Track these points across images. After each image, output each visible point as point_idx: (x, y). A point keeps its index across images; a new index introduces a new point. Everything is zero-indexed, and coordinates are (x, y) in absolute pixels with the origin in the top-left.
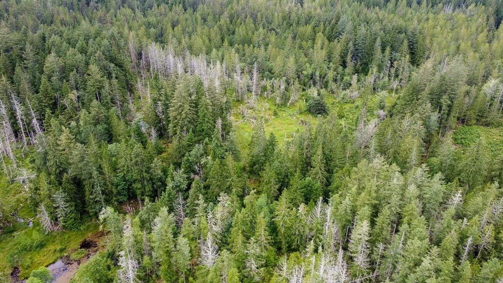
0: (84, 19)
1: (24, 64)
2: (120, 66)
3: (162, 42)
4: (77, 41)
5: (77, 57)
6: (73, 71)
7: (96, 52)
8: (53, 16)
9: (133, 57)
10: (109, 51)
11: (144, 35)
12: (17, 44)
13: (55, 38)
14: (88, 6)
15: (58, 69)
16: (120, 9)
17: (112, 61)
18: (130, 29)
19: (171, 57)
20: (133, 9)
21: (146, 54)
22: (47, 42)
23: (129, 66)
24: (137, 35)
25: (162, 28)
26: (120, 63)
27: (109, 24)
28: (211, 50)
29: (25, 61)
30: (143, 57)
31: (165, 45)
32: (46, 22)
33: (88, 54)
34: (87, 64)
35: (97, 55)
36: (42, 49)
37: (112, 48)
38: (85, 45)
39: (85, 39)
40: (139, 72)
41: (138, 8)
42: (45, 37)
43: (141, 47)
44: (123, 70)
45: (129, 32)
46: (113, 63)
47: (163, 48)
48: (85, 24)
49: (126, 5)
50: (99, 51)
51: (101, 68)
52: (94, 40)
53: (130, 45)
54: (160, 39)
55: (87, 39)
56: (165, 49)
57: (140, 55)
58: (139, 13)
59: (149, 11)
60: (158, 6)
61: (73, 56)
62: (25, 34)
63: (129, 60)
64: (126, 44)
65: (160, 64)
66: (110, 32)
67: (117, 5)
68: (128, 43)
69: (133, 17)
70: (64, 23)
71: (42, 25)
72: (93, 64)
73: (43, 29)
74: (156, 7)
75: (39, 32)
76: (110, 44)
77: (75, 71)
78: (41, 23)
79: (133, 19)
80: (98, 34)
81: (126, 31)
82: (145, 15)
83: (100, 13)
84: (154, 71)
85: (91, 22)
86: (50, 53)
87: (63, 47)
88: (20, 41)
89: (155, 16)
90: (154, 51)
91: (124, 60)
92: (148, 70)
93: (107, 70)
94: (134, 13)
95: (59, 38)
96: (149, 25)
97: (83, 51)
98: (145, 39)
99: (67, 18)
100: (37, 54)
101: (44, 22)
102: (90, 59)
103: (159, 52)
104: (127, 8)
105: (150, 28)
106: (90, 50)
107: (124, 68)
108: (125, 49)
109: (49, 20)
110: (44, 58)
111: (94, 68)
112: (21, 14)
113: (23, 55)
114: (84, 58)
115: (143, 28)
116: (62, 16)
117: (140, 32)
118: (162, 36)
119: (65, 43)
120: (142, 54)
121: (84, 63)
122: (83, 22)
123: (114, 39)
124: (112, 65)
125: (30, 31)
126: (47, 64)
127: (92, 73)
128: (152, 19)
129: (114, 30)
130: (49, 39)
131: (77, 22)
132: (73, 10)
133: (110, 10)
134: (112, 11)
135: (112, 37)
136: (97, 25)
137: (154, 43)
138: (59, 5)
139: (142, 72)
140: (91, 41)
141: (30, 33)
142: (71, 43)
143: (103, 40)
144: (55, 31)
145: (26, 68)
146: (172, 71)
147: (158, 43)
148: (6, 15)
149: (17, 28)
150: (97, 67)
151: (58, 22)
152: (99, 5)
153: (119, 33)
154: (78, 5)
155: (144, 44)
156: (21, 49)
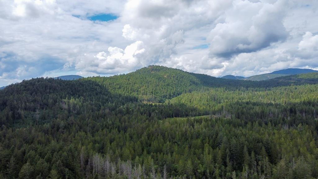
0: (54, 139)
1: (7, 171)
2: (72, 170)
3: (102, 153)
4: (46, 154)
5: (43, 165)
6: (38, 174)
7: (57, 161)
8: (33, 139)
9: (82, 163)
10: (66, 160)
11: (92, 148)
12: (6, 157)
13: (32, 153)
14: (58, 132)
15: (28, 174)
16: (77, 132)
17: (67, 167)
18: (83, 145)
19: (108, 163)
20: (86, 132)
21: (91, 161)
22: (26, 155)
23: (78, 170)
24: (87, 149)
25: (103, 143)
26: (72, 168)
27: (69, 142)
28: (135, 157)
29: (8, 169)
30: (89, 163)
31: (105, 155)
32: (28, 142)
33: (52, 162)
34: (50, 169)
35: (58, 163)
36: (21, 160)
37: (69, 158)
38: (51, 157)
39: (51, 152)
40: (85, 174)
41: (89, 131)
42: (25, 152)
43: (88, 157)
44: (74, 173)
45: (82, 147)
46: (68, 168)
47: (103, 156)
48: (53, 143)
49: (82, 130)
50: (59, 160)
51: (59, 172)
52: (58, 153)
53: (81, 155)
54: (102, 151)
55: (52, 153)
56: (104, 158)
57: (87, 162)
58: (89, 135)
59: (96, 133)
60: (102, 130)
61: (42, 164)
62: (13, 150)
63: (79, 165)
64: (79, 154)
65: (99, 167)
66: (69, 147)
67: (76, 130)
68: (80, 154)
69: (86, 137)
70: (40, 142)
71: (25, 144)
72: (54, 169)
73: (25, 147)
74: (101, 130)
75: (22, 149)
76: (68, 155)
77: (40, 175)
78: (25, 143)
79: (86, 138)
80: (61, 149)
81: (80, 146)
82: (93, 136)
83: (65, 135)
84: (95, 173)
85: (58, 141)
86: (26, 162)
87: (36, 159)
88: (7, 155)
89: (100, 136)
90: (97, 159)
91: (76, 165)
92: (92, 172)
93: (63, 173)
94: (87, 135)
95: (34, 153)
96: (95, 142)
97: (49, 160)
98: (91, 151)
99: (43, 139)
100: (17, 164)
101: (27, 142)
102: (52, 166)
103: (100, 159)
104: (83, 132)
105: (96, 144)
106: (54, 159)
107: (75, 172)
108: (77, 158)
109: (30, 141)
110: (21, 167)
111: (54, 172)
112: (13, 138)
113: (7, 165)
114: (48, 166)
115: (91, 144)
116: (40, 138)
117: (89, 147)
118: (103, 149)
119: (38, 155)
120: (88, 161)
121: (48, 168)
122: (53, 142)
123: (71, 152)
124: (67, 170)
125: (16, 148)
126: (22, 171)
127: (52, 176)
128: (97, 138)
129: (72, 146)
130: (27, 154)
131: (49, 141)
132: (48, 134)
133: (71, 133)
134: (73, 134)
135: (70, 150)
136: (61, 143)
137: (97, 154)
138: (39, 132)
139: (87, 174)
140: (55, 154)
141: (16, 150)
142: (42, 155)
143: (63, 152)
144: (33, 148)
145: (7, 174)
146: (107, 173)
147: (100, 153)
148: (3, 139)
149: (8, 147)
150: (56, 171)
151: (36, 142)
152: (65, 130)
153: (74, 148)
154: (52, 131)
155: (91, 154)
156: (7, 161)
